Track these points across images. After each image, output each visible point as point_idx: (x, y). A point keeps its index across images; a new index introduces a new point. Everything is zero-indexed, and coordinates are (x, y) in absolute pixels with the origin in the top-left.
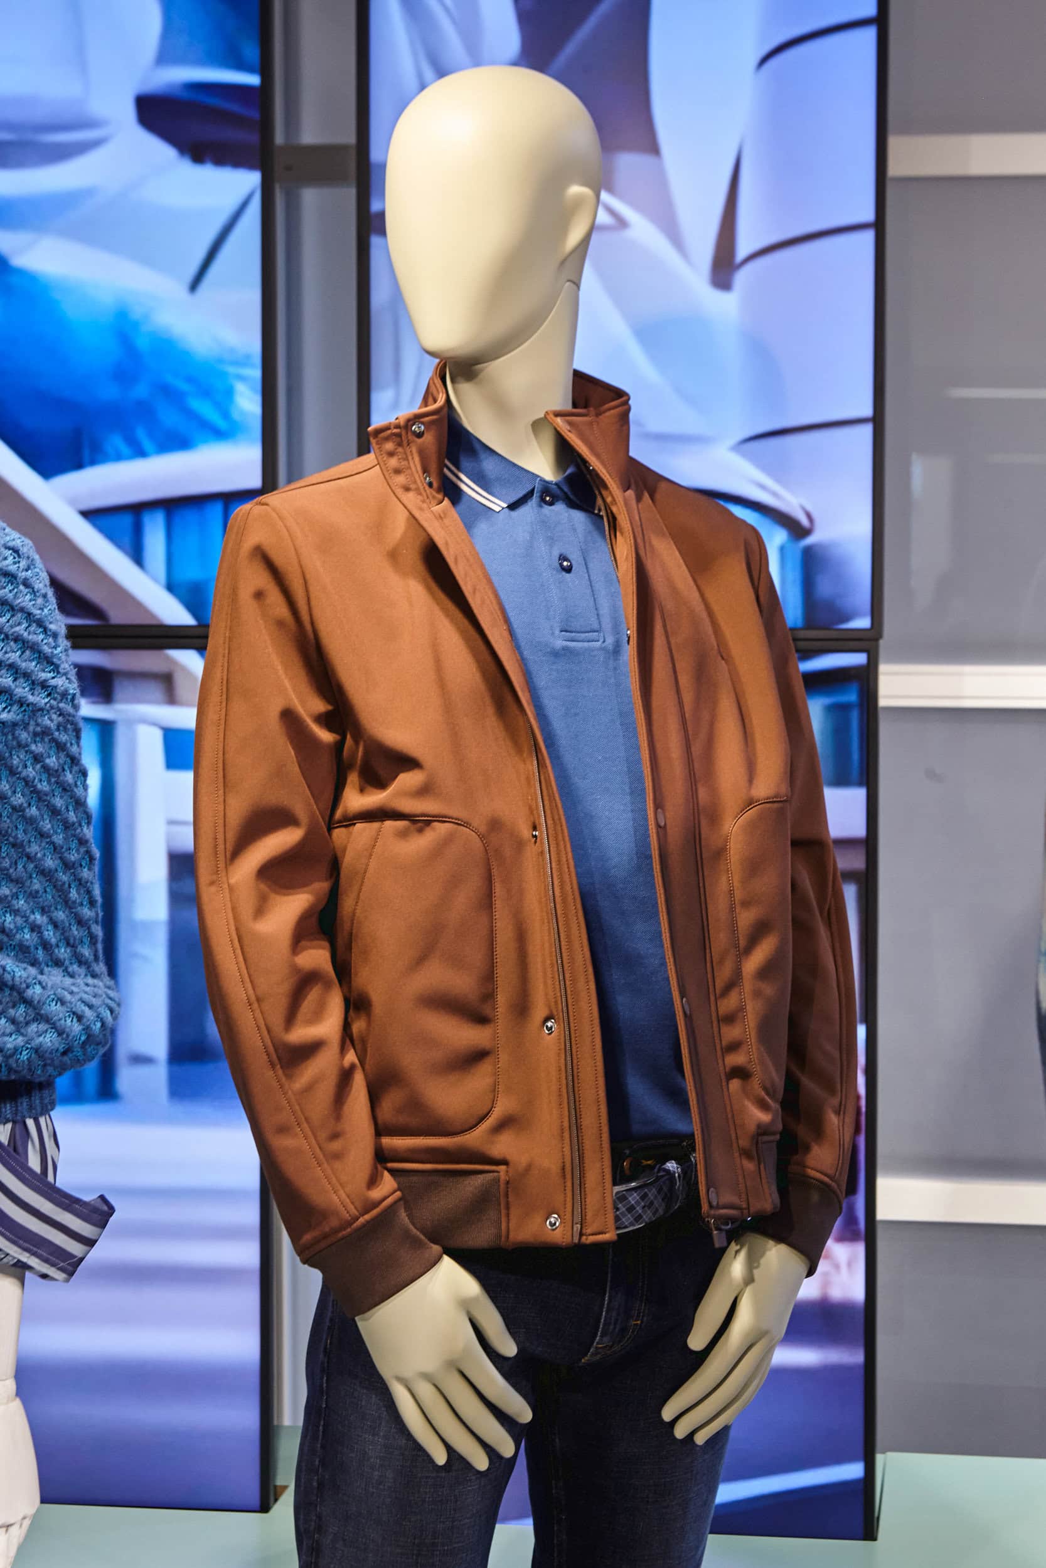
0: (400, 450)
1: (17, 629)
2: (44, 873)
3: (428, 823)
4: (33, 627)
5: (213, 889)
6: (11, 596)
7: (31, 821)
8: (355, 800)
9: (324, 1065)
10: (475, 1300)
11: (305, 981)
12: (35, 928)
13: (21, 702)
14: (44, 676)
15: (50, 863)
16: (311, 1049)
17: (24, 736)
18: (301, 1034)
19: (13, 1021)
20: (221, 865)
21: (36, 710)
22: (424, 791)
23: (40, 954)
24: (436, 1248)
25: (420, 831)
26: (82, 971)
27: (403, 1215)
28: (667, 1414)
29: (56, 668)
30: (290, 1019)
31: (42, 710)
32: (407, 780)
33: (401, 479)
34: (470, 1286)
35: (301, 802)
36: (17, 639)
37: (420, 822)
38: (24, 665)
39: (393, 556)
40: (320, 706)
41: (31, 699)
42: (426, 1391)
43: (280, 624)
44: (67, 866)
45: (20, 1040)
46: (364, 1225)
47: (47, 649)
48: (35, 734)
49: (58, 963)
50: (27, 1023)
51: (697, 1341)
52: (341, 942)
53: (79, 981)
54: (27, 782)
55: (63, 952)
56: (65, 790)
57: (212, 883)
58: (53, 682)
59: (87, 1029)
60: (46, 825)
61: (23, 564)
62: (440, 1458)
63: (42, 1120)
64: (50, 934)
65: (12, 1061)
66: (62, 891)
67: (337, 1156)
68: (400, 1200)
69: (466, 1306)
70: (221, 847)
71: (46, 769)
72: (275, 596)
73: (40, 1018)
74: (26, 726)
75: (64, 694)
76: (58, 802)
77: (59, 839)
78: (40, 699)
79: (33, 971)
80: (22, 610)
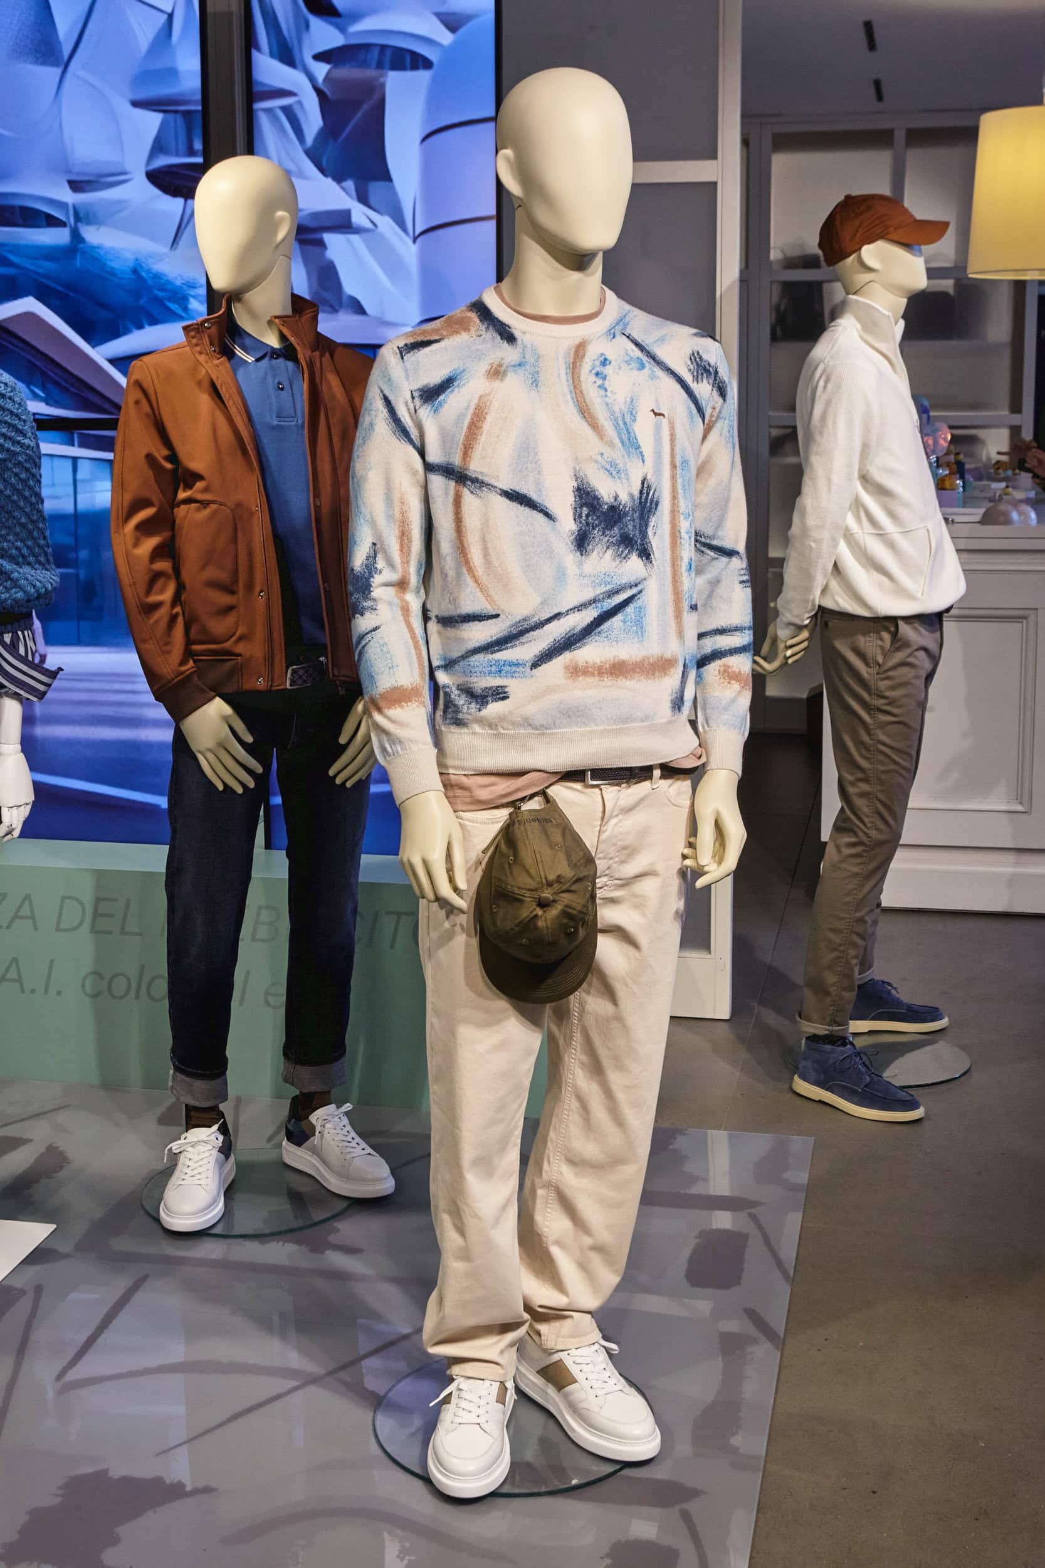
0: (198, 335)
1: (6, 418)
2: (23, 525)
3: (208, 504)
4: (14, 417)
5: (116, 535)
6: (3, 404)
7: (14, 502)
8: (182, 495)
9: (163, 613)
10: (230, 716)
11: (156, 576)
12: (17, 548)
13: (8, 450)
14: (19, 438)
15: (23, 520)
16: (157, 606)
17: (10, 465)
18: (153, 598)
19: (5, 587)
20: (121, 524)
21: (15, 454)
22: (206, 490)
23: (21, 560)
24: (214, 694)
25: (205, 508)
26: (41, 567)
27: (196, 678)
28: (331, 772)
29: (25, 436)
30: (148, 592)
31: (18, 453)
32: (200, 485)
33: (198, 349)
34: (228, 710)
35: (156, 496)
36: (6, 422)
37: (205, 504)
38: (9, 434)
39: (199, 383)
40: (165, 452)
41: (12, 448)
42: (210, 756)
43: (147, 415)
44: (33, 522)
45: (8, 595)
46: (177, 682)
47: (21, 427)
48: (15, 464)
49: (29, 564)
50: (12, 589)
51: (343, 740)
52: (177, 558)
53: (38, 572)
54: (12, 485)
55: (31, 559)
56: (30, 488)
57: (116, 532)
58: (23, 441)
59: (37, 591)
60: (22, 504)
61: (9, 389)
62: (221, 788)
63: (26, 632)
64: (25, 551)
65: (4, 605)
66: (30, 533)
67: (169, 652)
68: (195, 671)
69: (226, 719)
70: (120, 515)
71: (20, 479)
72: (144, 402)
73: (16, 586)
74: (10, 461)
75: (29, 447)
76: (27, 493)
77: (28, 510)
78: (18, 449)
79: (15, 566)
80: (8, 410)
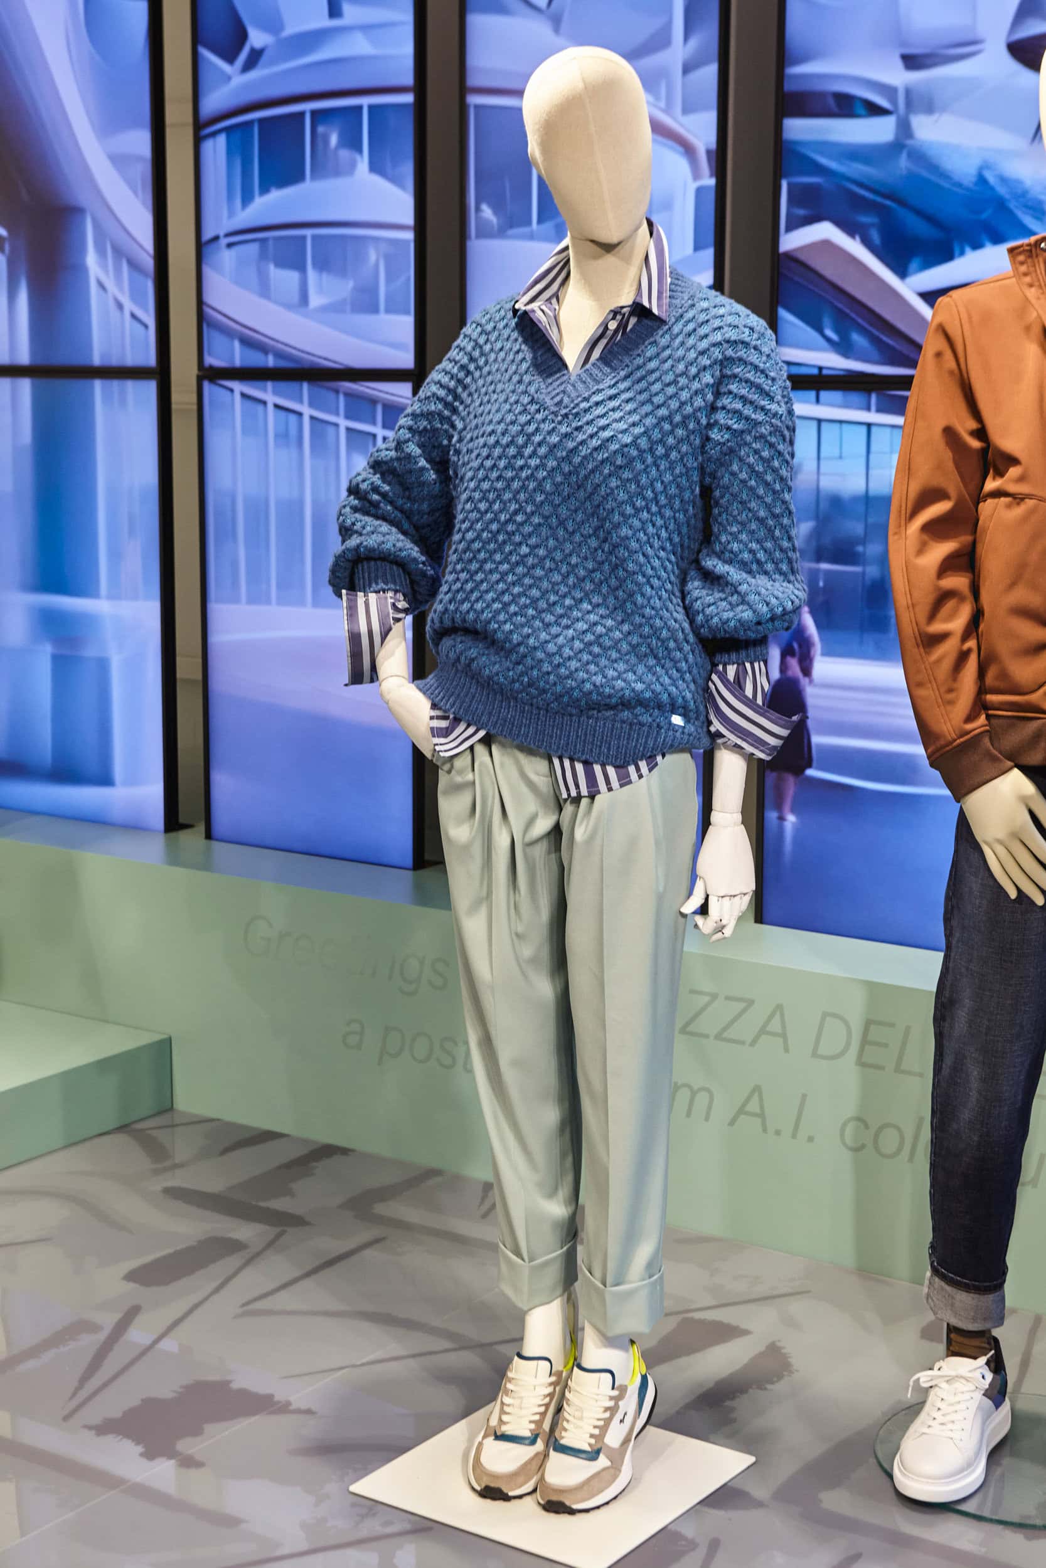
0: (1029, 260)
1: (747, 375)
2: (762, 521)
3: (1022, 499)
4: (759, 373)
5: (896, 537)
6: (745, 355)
7: (751, 489)
8: (991, 485)
9: (948, 650)
10: (1031, 797)
11: (944, 597)
12: (751, 551)
13: (747, 419)
14: (763, 403)
15: (762, 513)
16: (943, 637)
17: (748, 438)
18: (937, 627)
19: (730, 604)
20: (903, 522)
21: (757, 424)
22: (1021, 479)
23: (754, 567)
24: (1010, 764)
25: (1018, 504)
26: (782, 578)
27: (986, 741)
29: (772, 399)
30: (932, 616)
31: (760, 423)
32: (1013, 472)
33: (1028, 279)
34: (1028, 787)
35: (952, 483)
36: (747, 381)
37: (1018, 498)
38: (750, 396)
39: (1028, 329)
40: (973, 425)
41: (753, 416)
42: (1000, 850)
43: (951, 373)
44: (775, 516)
45: (731, 614)
46: (959, 745)
47: (767, 388)
48: (756, 438)
49: (766, 573)
50: (738, 605)
52: (976, 571)
53: (777, 584)
54: (750, 466)
55: (769, 567)
56: (773, 471)
57: (896, 534)
58: (768, 407)
59: (772, 610)
60: (761, 491)
61: (755, 336)
62: (1013, 894)
64: (761, 555)
65: (726, 627)
66: (770, 531)
67: (951, 703)
68: (987, 731)
69: (1024, 800)
70: (903, 512)
71: (761, 458)
72: (948, 355)
73: (743, 601)
74: (750, 432)
75: (775, 415)
76: (769, 478)
77: (769, 500)
78: (759, 417)
79: (744, 575)
80: (751, 364)
